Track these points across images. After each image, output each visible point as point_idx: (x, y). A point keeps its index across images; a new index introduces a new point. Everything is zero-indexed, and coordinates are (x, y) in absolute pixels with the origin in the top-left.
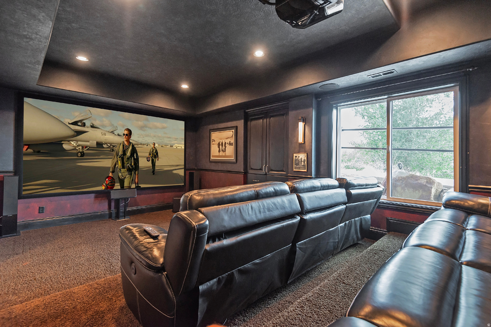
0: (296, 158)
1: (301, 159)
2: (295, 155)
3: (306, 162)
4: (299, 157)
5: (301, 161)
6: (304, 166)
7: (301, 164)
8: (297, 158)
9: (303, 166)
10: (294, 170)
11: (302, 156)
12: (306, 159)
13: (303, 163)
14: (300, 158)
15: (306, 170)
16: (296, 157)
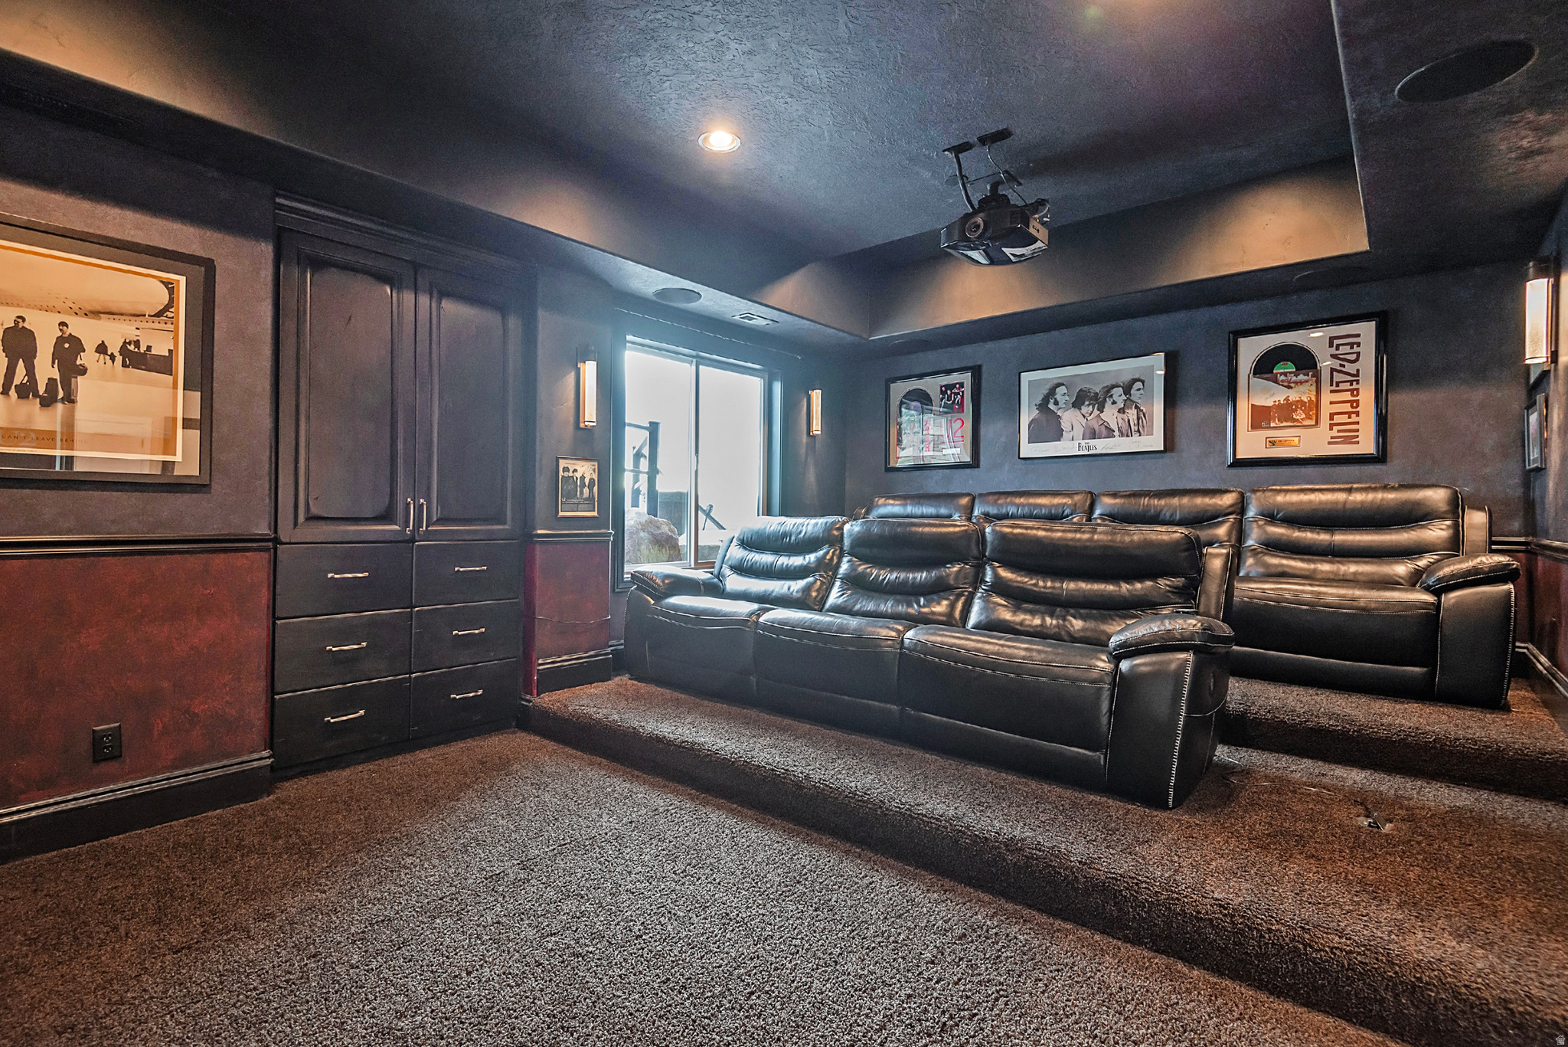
0: (566, 474)
1: (583, 478)
2: (562, 464)
3: (596, 489)
4: (575, 471)
5: (583, 485)
6: (591, 498)
7: (582, 493)
8: (571, 474)
9: (586, 499)
10: (561, 514)
11: (583, 468)
12: (595, 477)
13: (586, 491)
14: (578, 475)
15: (595, 514)
16: (566, 469)
